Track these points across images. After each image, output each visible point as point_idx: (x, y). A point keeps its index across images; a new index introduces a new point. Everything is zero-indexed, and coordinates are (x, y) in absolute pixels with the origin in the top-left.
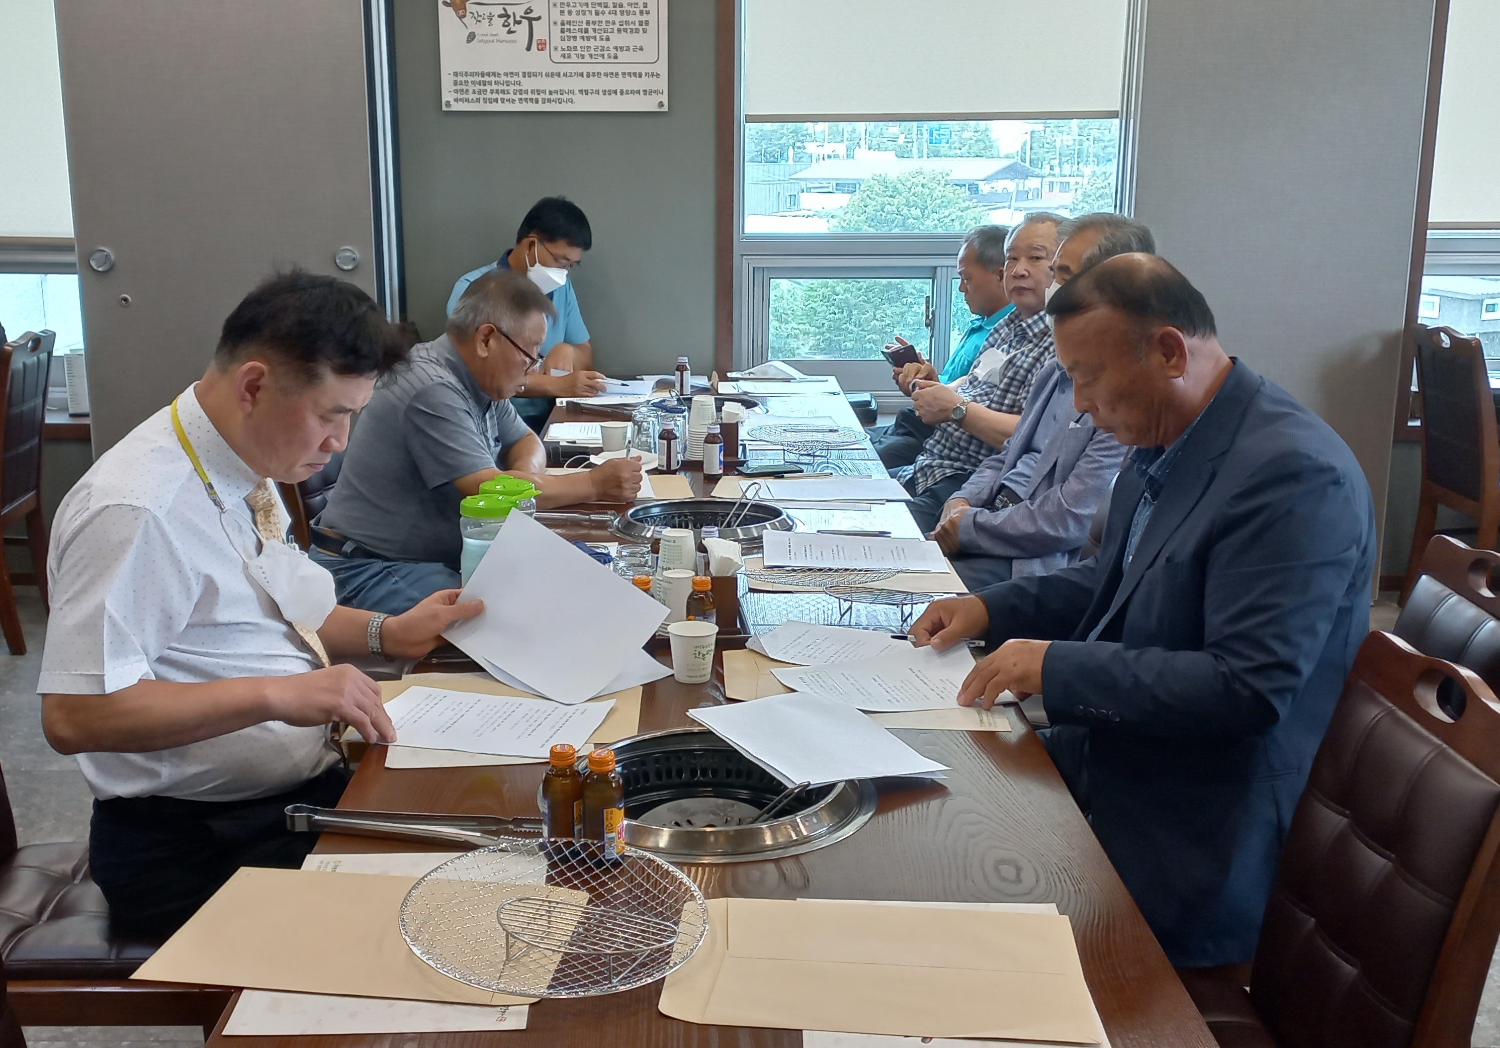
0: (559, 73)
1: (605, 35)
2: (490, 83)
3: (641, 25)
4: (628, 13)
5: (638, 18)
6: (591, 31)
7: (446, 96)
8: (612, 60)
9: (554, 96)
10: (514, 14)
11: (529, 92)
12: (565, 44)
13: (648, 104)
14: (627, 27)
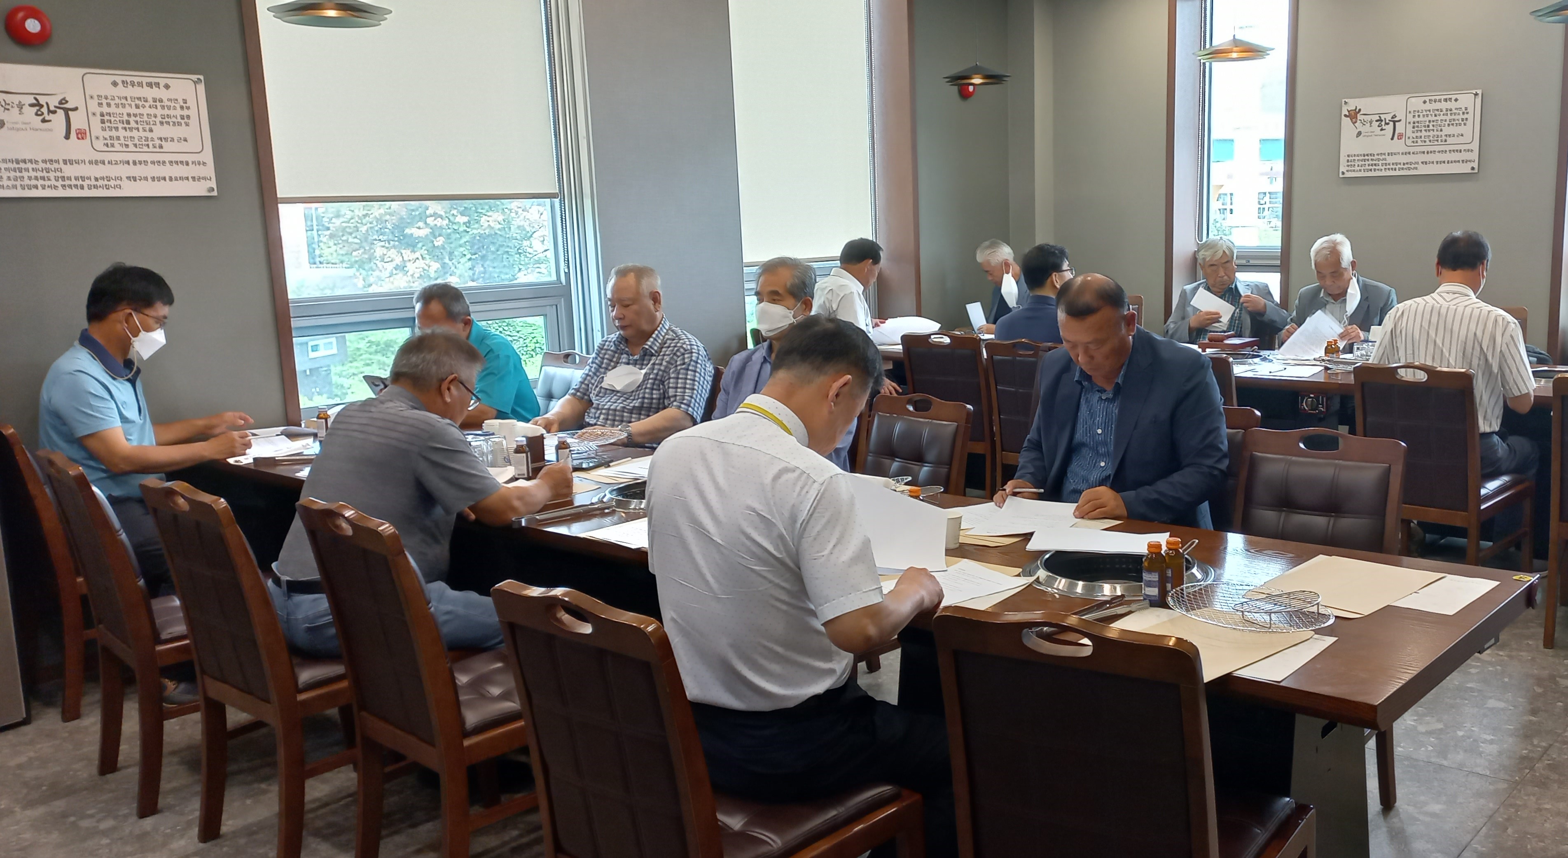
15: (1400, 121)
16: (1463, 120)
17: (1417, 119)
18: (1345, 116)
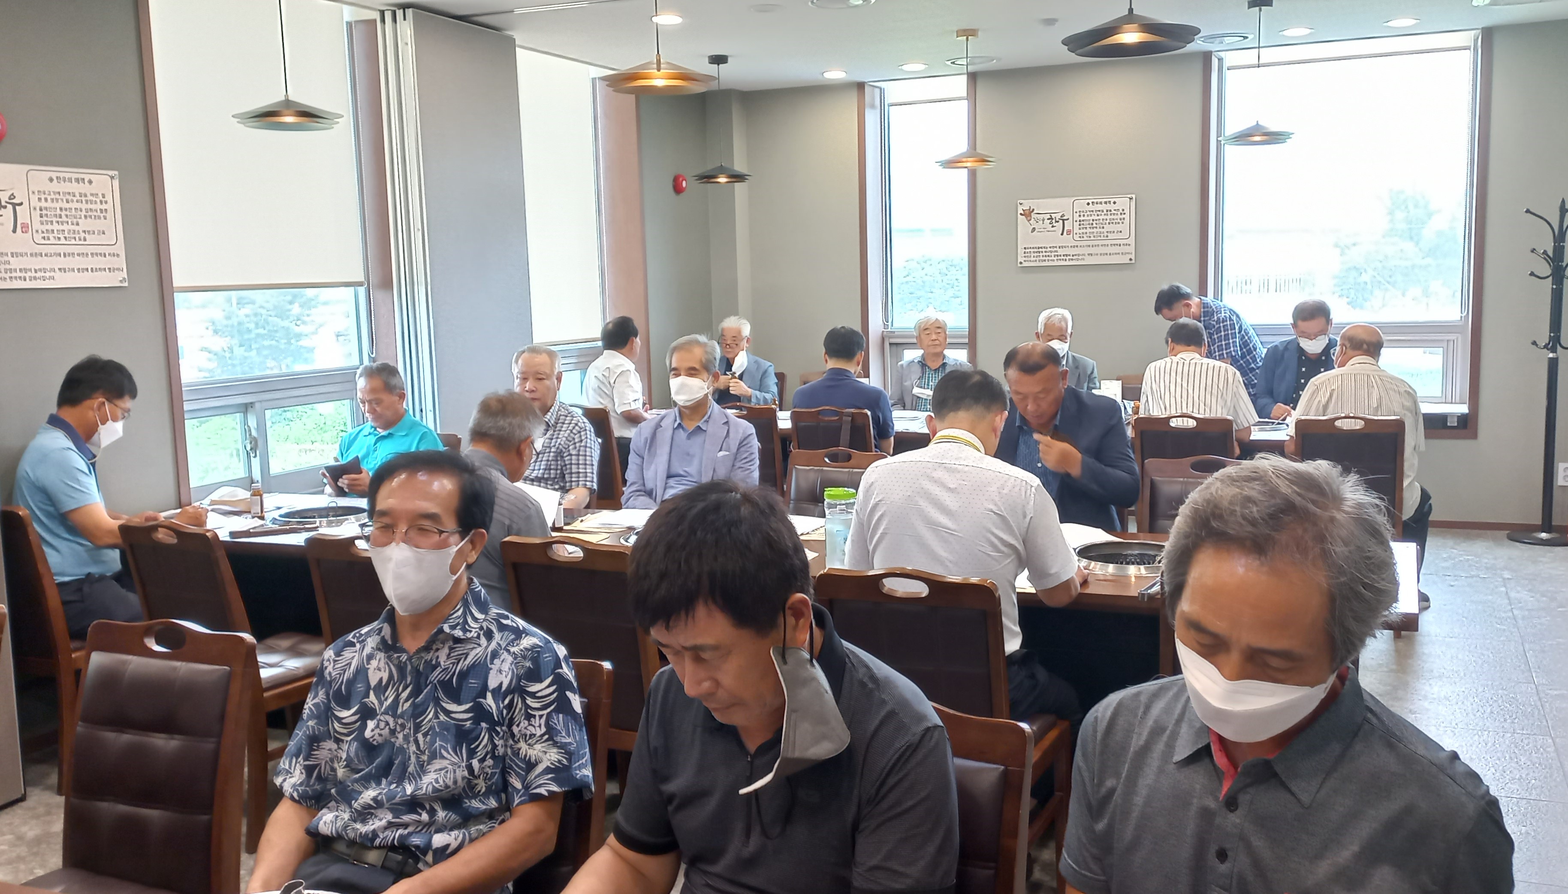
15: (1068, 219)
16: (1121, 219)
17: (1082, 218)
18: (1021, 214)
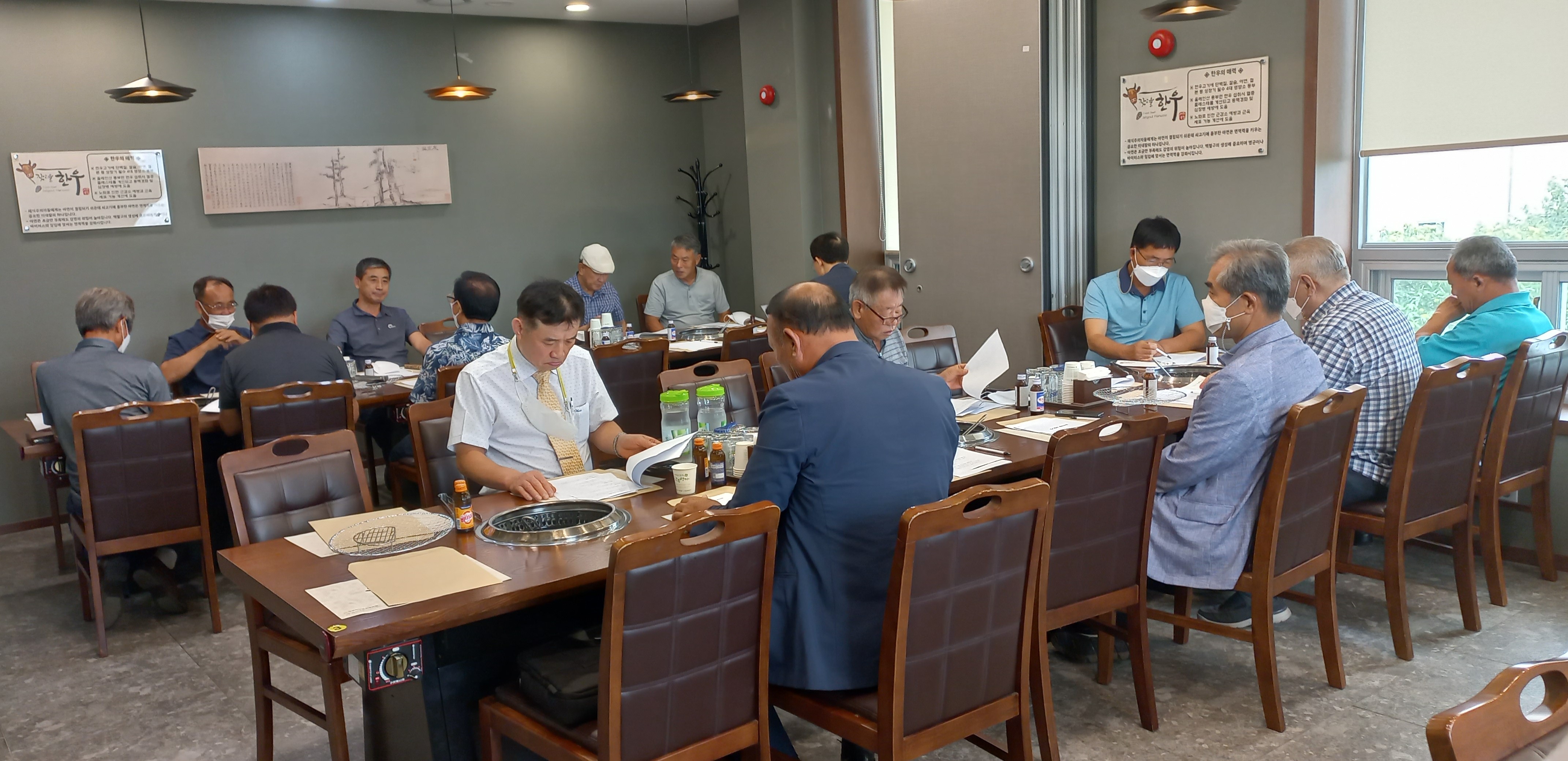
0: (1193, 134)
1: (1224, 104)
2: (1149, 145)
3: (1248, 95)
4: (1240, 87)
5: (1247, 90)
6: (1215, 103)
7: (1123, 156)
8: (1229, 122)
9: (1190, 150)
10: (1166, 97)
11: (1174, 149)
12: (1197, 114)
13: (1251, 151)
14: (1240, 97)
